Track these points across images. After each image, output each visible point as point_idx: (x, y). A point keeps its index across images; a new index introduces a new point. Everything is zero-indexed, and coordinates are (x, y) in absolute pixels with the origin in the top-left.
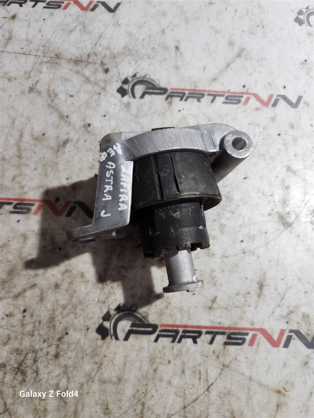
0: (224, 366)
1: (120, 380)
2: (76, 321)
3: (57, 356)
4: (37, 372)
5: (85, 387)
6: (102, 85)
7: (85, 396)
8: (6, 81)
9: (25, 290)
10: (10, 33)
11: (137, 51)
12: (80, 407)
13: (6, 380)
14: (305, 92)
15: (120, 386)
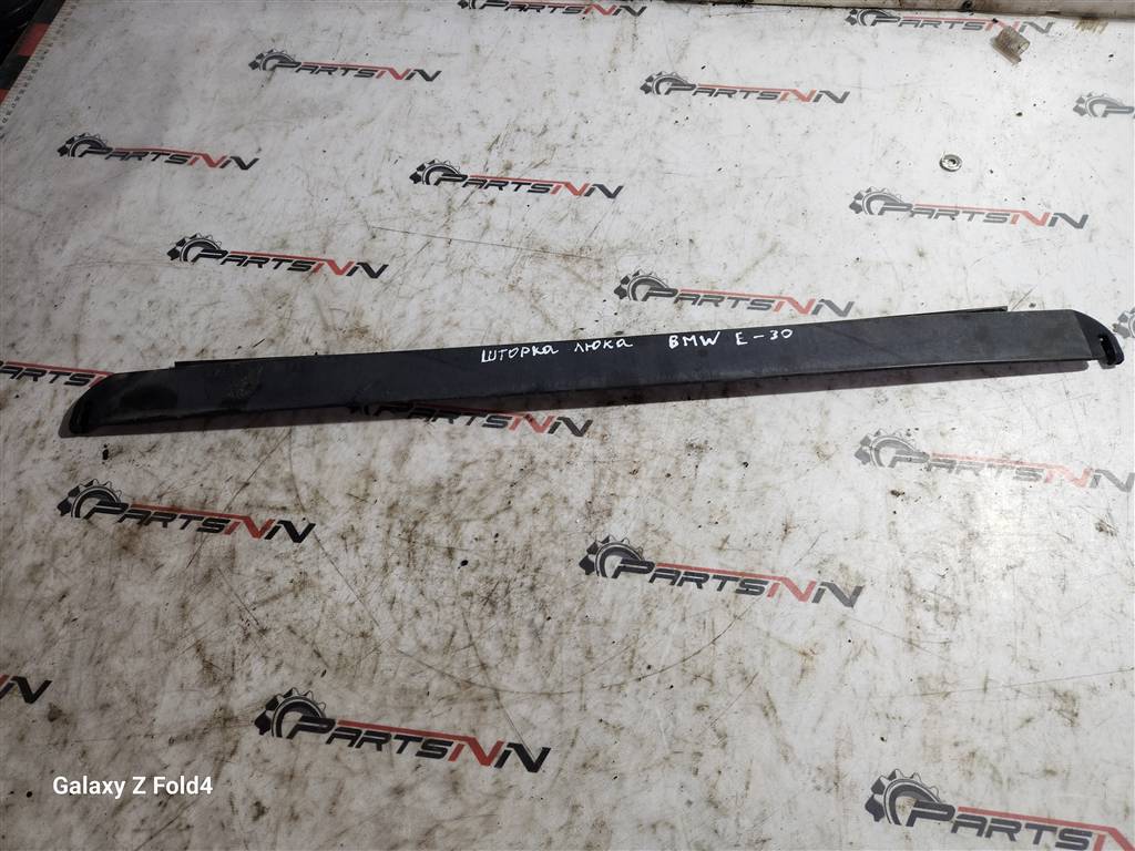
0: (735, 617)
1: (606, 621)
2: (556, 551)
3: (532, 588)
4: (509, 604)
5: (565, 626)
6: (597, 284)
7: (564, 635)
8: (482, 277)
9: (498, 513)
10: (488, 221)
11: (641, 245)
12: (557, 649)
13: (473, 610)
14: (858, 297)
15: (606, 629)
